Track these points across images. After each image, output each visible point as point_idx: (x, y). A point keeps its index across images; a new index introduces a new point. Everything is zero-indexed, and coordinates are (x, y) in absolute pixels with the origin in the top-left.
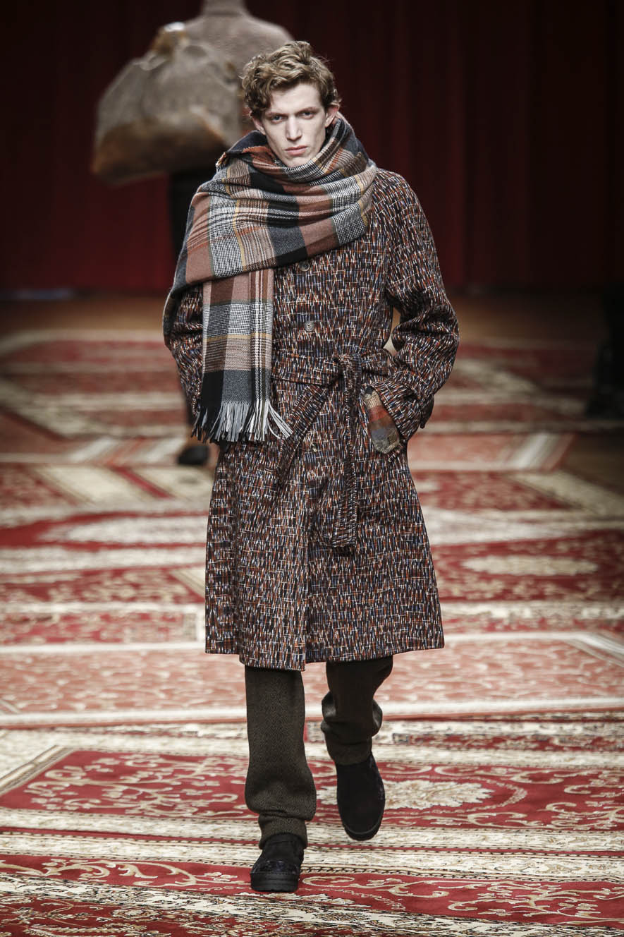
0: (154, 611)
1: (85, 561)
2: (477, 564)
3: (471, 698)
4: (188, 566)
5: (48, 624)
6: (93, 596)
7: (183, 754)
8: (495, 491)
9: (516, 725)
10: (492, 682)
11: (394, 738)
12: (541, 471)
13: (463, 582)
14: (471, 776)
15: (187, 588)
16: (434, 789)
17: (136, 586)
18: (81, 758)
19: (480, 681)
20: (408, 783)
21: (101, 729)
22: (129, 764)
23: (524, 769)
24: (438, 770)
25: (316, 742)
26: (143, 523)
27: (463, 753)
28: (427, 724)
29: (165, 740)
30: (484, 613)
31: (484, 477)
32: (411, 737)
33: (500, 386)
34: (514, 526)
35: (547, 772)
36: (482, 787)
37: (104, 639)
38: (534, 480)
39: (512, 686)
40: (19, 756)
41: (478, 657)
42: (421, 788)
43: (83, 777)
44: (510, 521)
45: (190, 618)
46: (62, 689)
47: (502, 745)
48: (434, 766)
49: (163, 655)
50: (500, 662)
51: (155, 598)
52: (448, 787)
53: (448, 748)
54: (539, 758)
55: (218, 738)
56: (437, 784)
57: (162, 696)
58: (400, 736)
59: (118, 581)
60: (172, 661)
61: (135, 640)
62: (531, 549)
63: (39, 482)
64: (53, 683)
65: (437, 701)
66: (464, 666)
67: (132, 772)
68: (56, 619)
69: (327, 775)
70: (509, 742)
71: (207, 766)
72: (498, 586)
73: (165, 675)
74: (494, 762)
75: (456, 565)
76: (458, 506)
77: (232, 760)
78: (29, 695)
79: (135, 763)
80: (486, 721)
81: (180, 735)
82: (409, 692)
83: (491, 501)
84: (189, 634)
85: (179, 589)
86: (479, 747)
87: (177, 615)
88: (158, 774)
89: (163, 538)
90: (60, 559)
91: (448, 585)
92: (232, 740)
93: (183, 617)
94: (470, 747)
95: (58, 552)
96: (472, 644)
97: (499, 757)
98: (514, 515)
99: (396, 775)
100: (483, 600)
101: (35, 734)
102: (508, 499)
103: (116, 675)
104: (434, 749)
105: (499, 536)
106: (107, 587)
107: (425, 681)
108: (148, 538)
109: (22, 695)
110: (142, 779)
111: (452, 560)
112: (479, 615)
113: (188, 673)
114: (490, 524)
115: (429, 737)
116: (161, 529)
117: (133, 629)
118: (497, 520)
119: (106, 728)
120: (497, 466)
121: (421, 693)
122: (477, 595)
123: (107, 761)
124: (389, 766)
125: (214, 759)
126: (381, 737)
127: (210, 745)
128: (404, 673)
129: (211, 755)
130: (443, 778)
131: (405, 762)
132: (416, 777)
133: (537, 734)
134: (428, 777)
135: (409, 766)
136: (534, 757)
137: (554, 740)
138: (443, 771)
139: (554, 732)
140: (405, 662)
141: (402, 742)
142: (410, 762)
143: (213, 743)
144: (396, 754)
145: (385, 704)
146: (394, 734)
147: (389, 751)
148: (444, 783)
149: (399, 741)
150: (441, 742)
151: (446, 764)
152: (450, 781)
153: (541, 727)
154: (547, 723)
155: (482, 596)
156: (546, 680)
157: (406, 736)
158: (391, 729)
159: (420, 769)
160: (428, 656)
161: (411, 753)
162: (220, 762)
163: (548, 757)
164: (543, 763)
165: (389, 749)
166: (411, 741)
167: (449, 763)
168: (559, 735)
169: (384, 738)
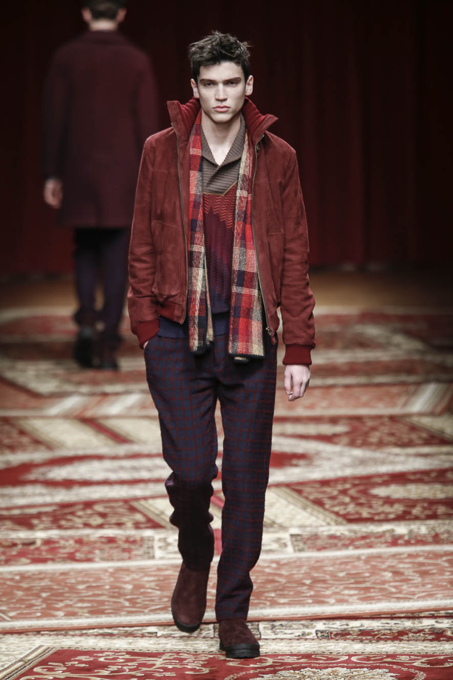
0: (118, 534)
1: (62, 496)
2: (381, 491)
3: (379, 600)
4: (145, 498)
5: (32, 547)
6: (70, 524)
7: (145, 650)
8: (394, 431)
9: (416, 621)
10: (395, 587)
11: (317, 634)
12: (432, 414)
13: (370, 507)
14: (381, 663)
15: (145, 515)
16: (351, 674)
17: (103, 515)
18: (62, 656)
19: (386, 586)
20: (330, 670)
21: (78, 632)
22: (102, 659)
23: (423, 656)
24: (354, 659)
26: (107, 464)
27: (374, 644)
28: (344, 622)
29: (130, 639)
30: (388, 531)
31: (386, 420)
32: (331, 633)
33: (398, 346)
34: (411, 459)
35: (442, 657)
36: (390, 672)
37: (78, 558)
38: (426, 421)
39: (412, 589)
40: (12, 655)
41: (384, 566)
42: (340, 674)
43: (64, 671)
44: (408, 455)
45: (149, 540)
46: (45, 600)
47: (405, 637)
48: (350, 656)
49: (127, 570)
50: (402, 570)
51: (119, 525)
52: (362, 672)
53: (361, 641)
54: (435, 647)
55: (174, 637)
56: (352, 670)
57: (127, 604)
58: (322, 632)
59: (89, 512)
60: (135, 576)
61: (104, 559)
62: (426, 478)
63: (22, 433)
64: (38, 596)
65: (352, 603)
66: (373, 574)
67: (104, 666)
68: (39, 543)
69: (264, 665)
70: (410, 635)
71: (164, 660)
72: (399, 508)
73: (129, 587)
74: (399, 651)
75: (365, 492)
76: (365, 444)
77: (186, 655)
78: (18, 606)
79: (105, 659)
80: (392, 618)
81: (143, 636)
82: (329, 596)
83: (392, 439)
84: (148, 553)
85: (139, 517)
86: (386, 640)
87: (138, 538)
88: (125, 668)
89: (125, 476)
90: (41, 495)
91: (358, 509)
92: (186, 638)
93: (142, 539)
94: (379, 640)
95: (39, 489)
96: (379, 556)
97: (403, 647)
98: (411, 451)
99: (319, 664)
100: (387, 520)
101: (24, 637)
102: (405, 438)
103: (89, 588)
104: (350, 642)
105: (399, 468)
106: (80, 517)
107: (342, 587)
108: (113, 476)
109: (12, 606)
110: (112, 672)
111: (361, 488)
112: (384, 532)
113: (148, 585)
114: (391, 458)
115: (346, 632)
116: (122, 468)
117: (101, 550)
118: (397, 455)
119: (82, 631)
120: (396, 411)
121: (339, 597)
122: (382, 517)
123: (83, 658)
124: (313, 656)
125: (171, 654)
126: (307, 633)
127: (167, 643)
128: (324, 581)
129: (169, 651)
130: (357, 665)
131: (326, 653)
132: (336, 665)
133: (433, 628)
134: (346, 665)
135: (330, 656)
136: (431, 646)
137: (447, 632)
138: (358, 659)
139: (447, 625)
140: (325, 572)
141: (323, 637)
142: (331, 653)
143: (169, 641)
144: (319, 647)
145: (309, 606)
146: (317, 631)
147: (314, 645)
148: (359, 669)
149: (321, 636)
150: (355, 637)
151: (360, 654)
152: (363, 667)
153: (436, 622)
154: (441, 619)
155: (386, 517)
156: (440, 583)
157: (327, 632)
158: (315, 626)
159: (339, 659)
160: (343, 567)
161: (331, 646)
162: (176, 656)
163: (443, 645)
164: (438, 651)
165: (314, 643)
166: (331, 636)
167: (363, 653)
168: (451, 628)
169: (309, 634)
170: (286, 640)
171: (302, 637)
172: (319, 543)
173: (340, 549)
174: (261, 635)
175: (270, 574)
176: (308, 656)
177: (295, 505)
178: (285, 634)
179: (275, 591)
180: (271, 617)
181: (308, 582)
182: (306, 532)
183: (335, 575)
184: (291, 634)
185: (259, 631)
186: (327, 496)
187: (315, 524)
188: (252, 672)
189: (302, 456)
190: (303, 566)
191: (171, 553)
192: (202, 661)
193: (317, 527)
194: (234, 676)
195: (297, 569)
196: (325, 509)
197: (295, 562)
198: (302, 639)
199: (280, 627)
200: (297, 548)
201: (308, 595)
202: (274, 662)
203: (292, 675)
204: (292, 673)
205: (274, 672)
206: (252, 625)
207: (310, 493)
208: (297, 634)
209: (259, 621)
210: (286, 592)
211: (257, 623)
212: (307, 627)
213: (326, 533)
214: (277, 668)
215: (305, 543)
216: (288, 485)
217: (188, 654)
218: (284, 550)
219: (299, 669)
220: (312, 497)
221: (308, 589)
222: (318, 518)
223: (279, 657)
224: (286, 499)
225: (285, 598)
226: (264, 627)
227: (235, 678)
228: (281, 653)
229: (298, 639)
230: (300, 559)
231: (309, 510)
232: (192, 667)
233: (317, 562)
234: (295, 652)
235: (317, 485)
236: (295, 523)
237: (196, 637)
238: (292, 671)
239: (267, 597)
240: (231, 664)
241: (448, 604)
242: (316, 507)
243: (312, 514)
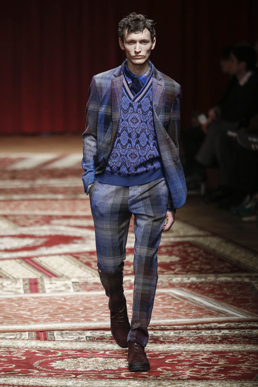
11: (86, 338)
14: (122, 355)
16: (105, 361)
20: (93, 359)
24: (107, 353)
25: (51, 340)
28: (102, 332)
32: (95, 338)
35: (157, 353)
42: (99, 361)
48: (105, 351)
52: (112, 361)
53: (112, 343)
54: (153, 347)
55: (6, 339)
56: (107, 359)
58: (89, 337)
65: (106, 321)
69: (56, 355)
77: (13, 349)
82: (93, 317)
92: (13, 340)
99: (88, 355)
104: (105, 343)
107: (101, 312)
115: (103, 337)
121: (99, 317)
124: (84, 351)
125: (4, 348)
126: (81, 338)
127: (2, 342)
128: (91, 309)
129: (3, 346)
130: (109, 356)
131: (92, 349)
132: (97, 356)
133: (153, 336)
134: (103, 356)
135: (94, 351)
136: (151, 346)
137: (160, 338)
138: (109, 353)
139: (161, 335)
140: (91, 303)
141: (90, 340)
142: (94, 349)
143: (4, 341)
144: (88, 346)
145: (82, 323)
146: (86, 336)
147: (85, 344)
148: (110, 359)
149: (89, 340)
150: (108, 340)
151: (111, 350)
152: (113, 358)
153: (154, 332)
154: (157, 331)
155: (126, 273)
156: (157, 311)
157: (92, 337)
158: (86, 334)
159: (99, 353)
160: (102, 300)
161: (95, 345)
162: (7, 350)
163: (158, 346)
164: (155, 349)
165: (85, 343)
166: (94, 339)
167: (112, 349)
168: (163, 336)
169: (82, 338)
170: (69, 342)
171: (78, 340)
172: (88, 287)
173: (100, 291)
174: (55, 338)
175: (60, 304)
176: (81, 351)
177: (75, 265)
178: (68, 338)
179: (63, 314)
180: (61, 328)
181: (82, 309)
182: (81, 281)
183: (97, 305)
184: (72, 338)
185: (54, 336)
186: (93, 260)
187: (86, 276)
188: (50, 359)
189: (79, 238)
190: (80, 299)
191: (5, 291)
192: (22, 353)
193: (87, 278)
194: (40, 361)
195: (76, 301)
196: (92, 268)
197: (74, 297)
198: (78, 341)
199: (66, 334)
200: (76, 290)
201: (82, 316)
202: (62, 354)
203: (72, 361)
204: (72, 360)
205: (62, 359)
206: (50, 333)
207: (83, 259)
208: (75, 338)
209: (54, 330)
210: (69, 315)
211: (53, 332)
212: (81, 334)
213: (92, 282)
214: (64, 357)
215: (80, 287)
216: (71, 254)
217: (14, 348)
218: (69, 290)
219: (76, 358)
220: (84, 261)
221: (81, 313)
222: (87, 272)
223: (65, 351)
224: (70, 262)
225: (68, 318)
226: (57, 334)
227: (40, 362)
228: (66, 349)
229: (76, 341)
230: (77, 296)
231: (83, 268)
232: (16, 356)
233: (87, 297)
234: (74, 348)
235: (88, 255)
236: (75, 275)
237: (18, 339)
238: (72, 359)
239: (58, 317)
240: (38, 355)
241: (161, 323)
242: (87, 267)
243: (84, 271)
